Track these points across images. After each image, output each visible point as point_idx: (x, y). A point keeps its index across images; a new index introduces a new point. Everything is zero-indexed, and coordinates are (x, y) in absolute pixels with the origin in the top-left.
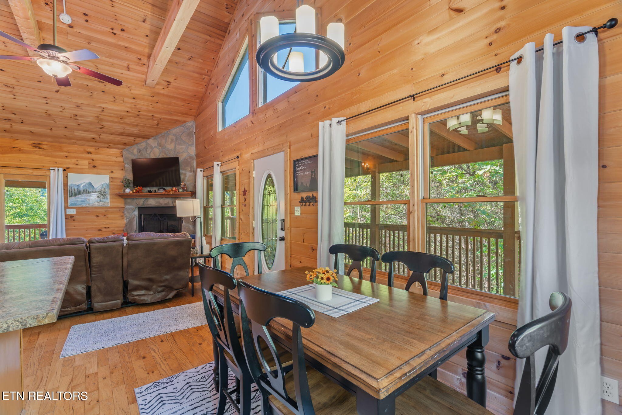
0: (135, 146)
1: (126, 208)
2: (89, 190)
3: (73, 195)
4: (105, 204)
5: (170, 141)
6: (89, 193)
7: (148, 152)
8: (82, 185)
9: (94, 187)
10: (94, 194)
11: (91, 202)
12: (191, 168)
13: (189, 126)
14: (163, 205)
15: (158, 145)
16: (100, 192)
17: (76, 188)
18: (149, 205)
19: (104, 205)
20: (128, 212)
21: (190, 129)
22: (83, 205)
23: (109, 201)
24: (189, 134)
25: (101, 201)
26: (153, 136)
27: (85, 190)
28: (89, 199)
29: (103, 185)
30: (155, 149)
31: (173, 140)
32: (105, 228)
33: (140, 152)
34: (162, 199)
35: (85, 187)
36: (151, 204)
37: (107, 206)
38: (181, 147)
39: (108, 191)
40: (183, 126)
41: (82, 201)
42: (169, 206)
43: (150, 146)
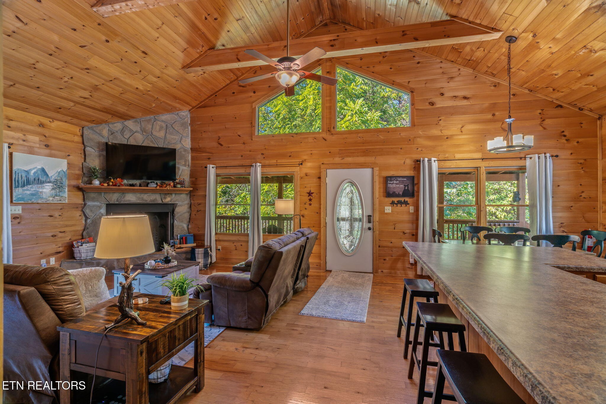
0: (104, 125)
1: (89, 205)
2: (42, 179)
4: (62, 200)
5: (158, 128)
6: (42, 183)
7: (127, 137)
8: (33, 172)
9: (48, 175)
11: (44, 196)
12: (185, 162)
13: (184, 115)
14: (148, 202)
15: (141, 129)
16: (55, 182)
17: (24, 175)
18: (126, 201)
19: (60, 201)
20: (91, 211)
21: (184, 119)
23: (67, 196)
24: (183, 125)
25: (56, 195)
26: (133, 118)
27: (37, 179)
28: (41, 192)
29: (59, 173)
30: (138, 134)
31: (163, 127)
32: (60, 232)
33: (112, 134)
34: (146, 195)
35: (36, 175)
36: (129, 201)
37: (64, 202)
38: (172, 137)
39: (66, 182)
40: (175, 114)
42: (156, 202)
43: (129, 129)
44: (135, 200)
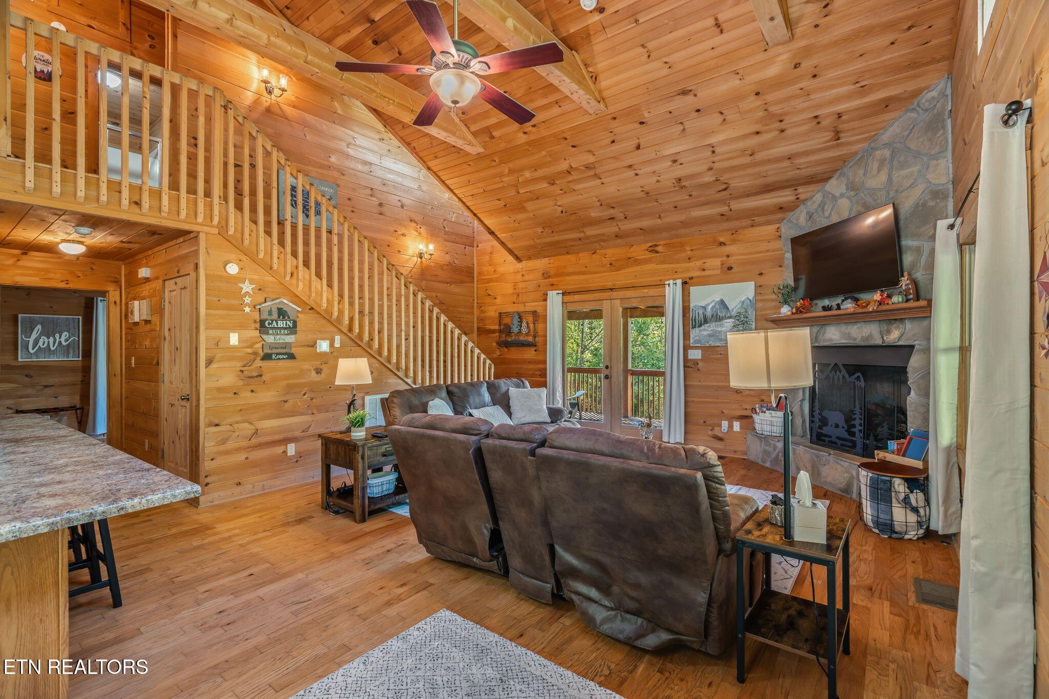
0: (802, 207)
2: (721, 315)
3: (697, 325)
5: (876, 165)
6: (721, 319)
7: (827, 214)
8: (710, 307)
9: (728, 308)
10: (728, 320)
13: (936, 96)
14: (859, 342)
15: (847, 188)
16: (738, 316)
17: (701, 312)
18: (827, 341)
21: (935, 107)
22: (710, 342)
24: (933, 125)
26: (836, 171)
27: (715, 315)
28: (719, 332)
29: (743, 302)
30: (841, 200)
31: (885, 160)
33: (810, 217)
34: (855, 327)
35: (714, 310)
36: (831, 340)
38: (904, 172)
39: (752, 314)
40: (912, 110)
41: (710, 336)
42: (871, 343)
43: (830, 196)
44: (838, 338)
